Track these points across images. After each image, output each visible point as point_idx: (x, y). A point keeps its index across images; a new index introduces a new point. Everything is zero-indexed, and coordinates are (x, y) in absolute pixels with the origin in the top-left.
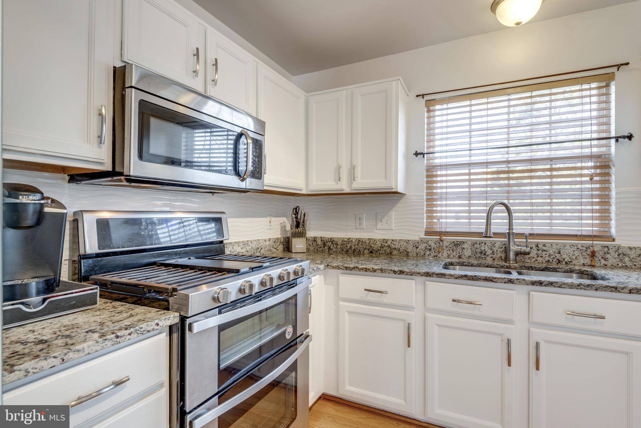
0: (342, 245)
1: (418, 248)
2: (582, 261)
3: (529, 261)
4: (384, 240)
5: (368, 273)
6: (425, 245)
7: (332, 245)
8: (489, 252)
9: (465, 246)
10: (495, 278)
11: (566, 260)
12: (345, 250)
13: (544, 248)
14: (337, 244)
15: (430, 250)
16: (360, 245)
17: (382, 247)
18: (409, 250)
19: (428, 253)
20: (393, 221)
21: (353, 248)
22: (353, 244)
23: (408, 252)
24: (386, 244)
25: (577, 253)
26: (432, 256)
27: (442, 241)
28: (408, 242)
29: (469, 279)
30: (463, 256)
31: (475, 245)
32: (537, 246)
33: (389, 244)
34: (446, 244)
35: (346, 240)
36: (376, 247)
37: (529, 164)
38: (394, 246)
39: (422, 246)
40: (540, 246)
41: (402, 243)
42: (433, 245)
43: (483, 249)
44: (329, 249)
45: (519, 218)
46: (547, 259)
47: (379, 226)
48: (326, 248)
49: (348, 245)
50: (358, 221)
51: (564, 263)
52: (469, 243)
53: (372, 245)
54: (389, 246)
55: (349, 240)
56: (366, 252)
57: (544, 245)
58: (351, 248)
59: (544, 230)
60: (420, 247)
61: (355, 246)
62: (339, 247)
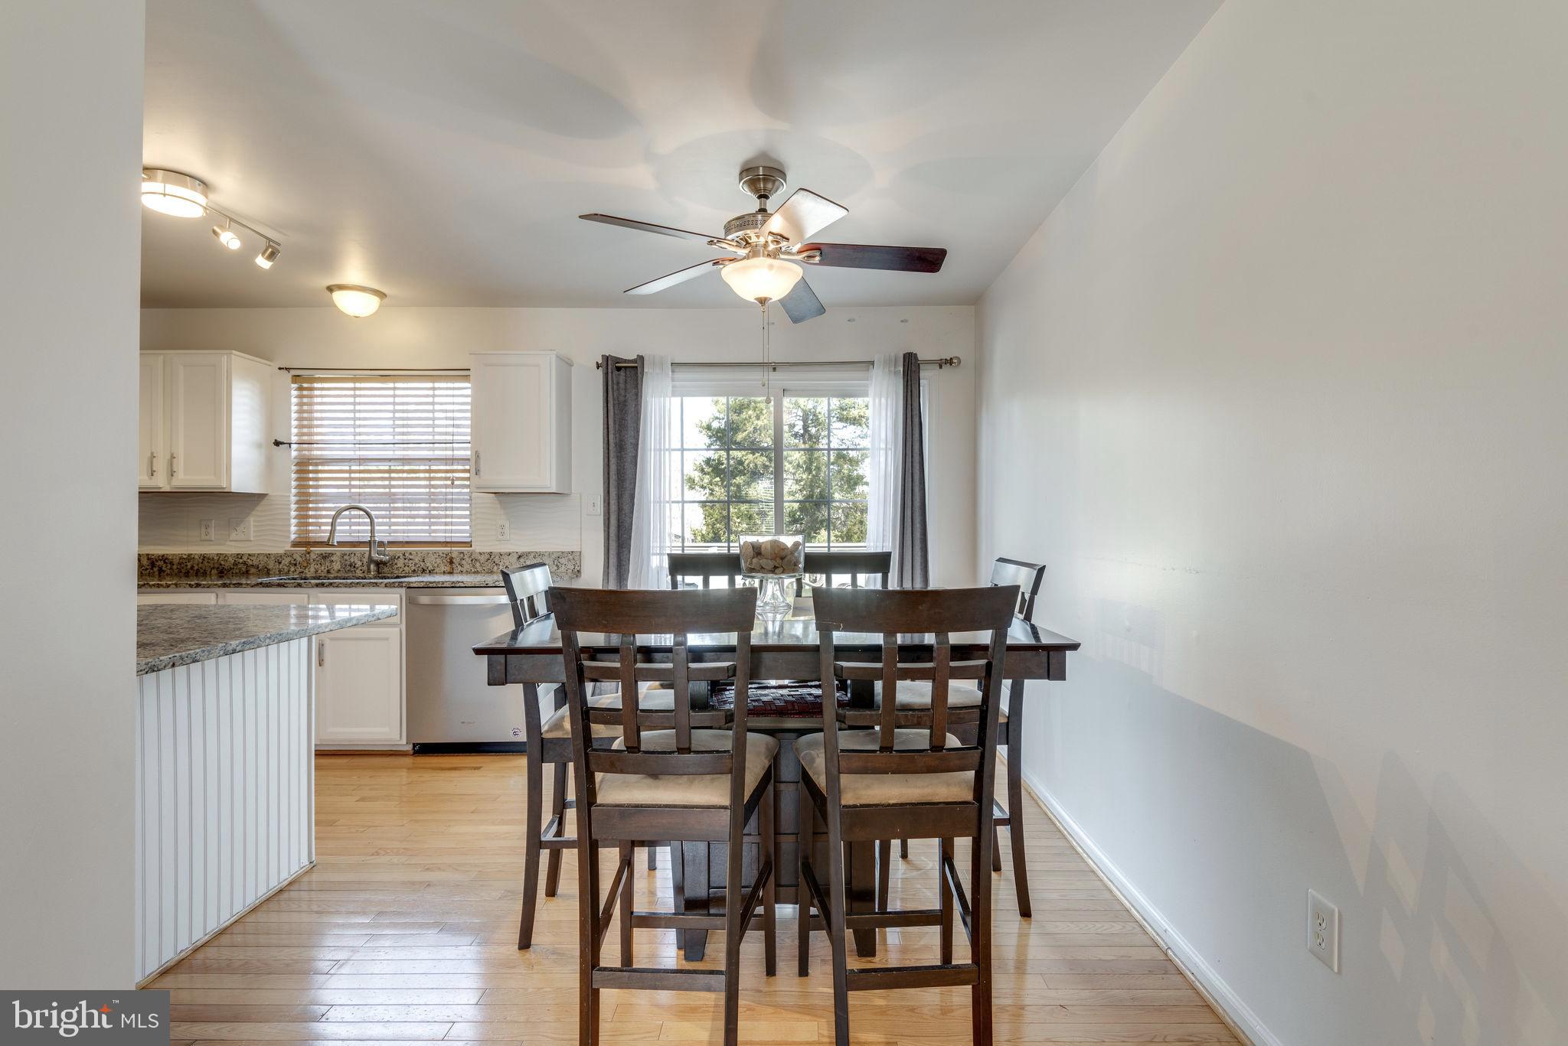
0: (179, 564)
1: (280, 563)
2: (443, 569)
3: (396, 572)
4: (238, 554)
5: (161, 589)
6: (289, 559)
7: (164, 566)
8: (359, 564)
9: (334, 558)
10: (287, 583)
11: (429, 569)
12: (183, 571)
13: (411, 557)
14: (172, 564)
15: (295, 565)
16: (205, 562)
17: (235, 564)
18: (270, 567)
19: (292, 569)
20: (252, 529)
21: (196, 567)
22: (196, 562)
23: (268, 570)
24: (241, 560)
25: (438, 561)
26: (298, 572)
27: (309, 553)
28: (268, 556)
29: (263, 587)
30: (332, 571)
31: (345, 557)
32: (404, 555)
33: (245, 560)
34: (313, 556)
35: (185, 557)
36: (227, 565)
37: (401, 464)
38: (251, 563)
39: (286, 561)
40: (407, 555)
41: (261, 558)
42: (299, 559)
43: (352, 560)
44: (161, 570)
45: (380, 524)
46: (413, 568)
47: (233, 536)
48: (155, 569)
49: (188, 564)
50: (203, 530)
51: (428, 571)
52: (338, 554)
53: (223, 563)
54: (245, 563)
55: (190, 557)
56: (214, 572)
57: (411, 554)
58: (192, 567)
59: (424, 537)
60: (283, 561)
61: (198, 565)
62: (175, 567)
